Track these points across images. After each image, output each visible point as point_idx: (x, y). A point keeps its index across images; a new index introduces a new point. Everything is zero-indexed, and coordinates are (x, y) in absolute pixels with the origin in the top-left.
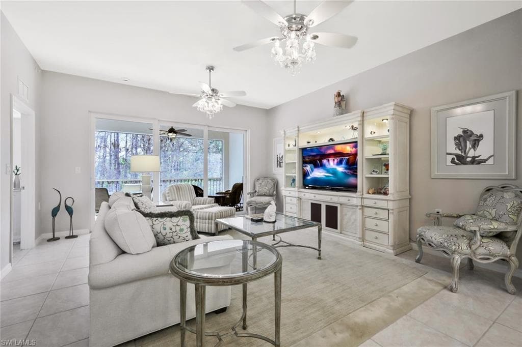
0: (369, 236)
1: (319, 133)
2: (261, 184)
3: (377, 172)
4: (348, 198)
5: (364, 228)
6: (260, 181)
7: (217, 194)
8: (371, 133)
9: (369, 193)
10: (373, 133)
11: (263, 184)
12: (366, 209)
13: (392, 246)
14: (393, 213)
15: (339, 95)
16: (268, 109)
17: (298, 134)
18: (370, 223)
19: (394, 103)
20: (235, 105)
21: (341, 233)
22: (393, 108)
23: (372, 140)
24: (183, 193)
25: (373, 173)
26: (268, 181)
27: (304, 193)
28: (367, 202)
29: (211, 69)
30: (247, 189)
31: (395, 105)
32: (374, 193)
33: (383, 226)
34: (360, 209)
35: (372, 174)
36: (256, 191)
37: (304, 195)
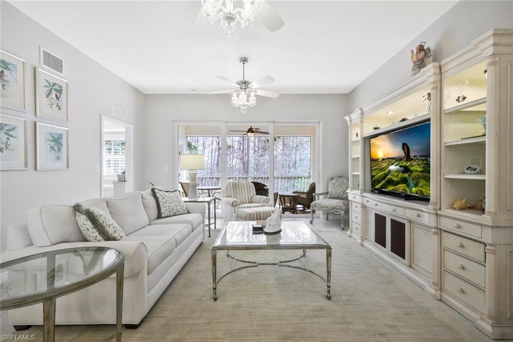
0: (451, 283)
1: (390, 113)
2: (334, 184)
3: (475, 170)
4: (418, 212)
5: (443, 269)
6: (334, 181)
7: (294, 193)
8: (458, 100)
9: (452, 208)
10: (461, 99)
11: (337, 184)
12: (444, 235)
13: (491, 317)
14: (494, 252)
15: (421, 48)
16: (348, 93)
17: (362, 118)
18: (453, 262)
19: (491, 32)
20: (278, 95)
21: (410, 266)
22: (491, 41)
23: (458, 113)
24: (240, 190)
25: (466, 171)
26: (343, 181)
27: (368, 199)
28: (446, 224)
29: (244, 60)
30: (319, 189)
31: (494, 34)
32: (462, 209)
33: (476, 273)
34: (434, 233)
35: (464, 173)
36: (328, 192)
37: (368, 201)
